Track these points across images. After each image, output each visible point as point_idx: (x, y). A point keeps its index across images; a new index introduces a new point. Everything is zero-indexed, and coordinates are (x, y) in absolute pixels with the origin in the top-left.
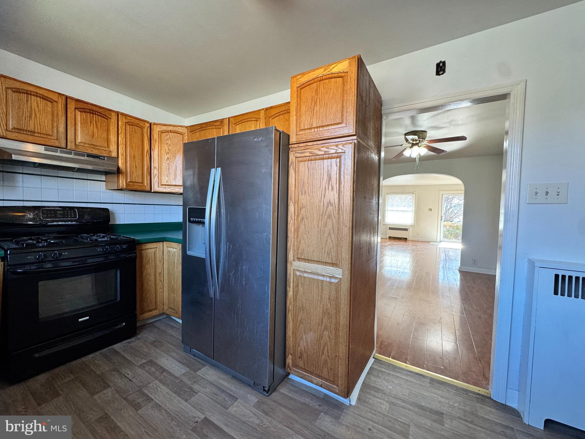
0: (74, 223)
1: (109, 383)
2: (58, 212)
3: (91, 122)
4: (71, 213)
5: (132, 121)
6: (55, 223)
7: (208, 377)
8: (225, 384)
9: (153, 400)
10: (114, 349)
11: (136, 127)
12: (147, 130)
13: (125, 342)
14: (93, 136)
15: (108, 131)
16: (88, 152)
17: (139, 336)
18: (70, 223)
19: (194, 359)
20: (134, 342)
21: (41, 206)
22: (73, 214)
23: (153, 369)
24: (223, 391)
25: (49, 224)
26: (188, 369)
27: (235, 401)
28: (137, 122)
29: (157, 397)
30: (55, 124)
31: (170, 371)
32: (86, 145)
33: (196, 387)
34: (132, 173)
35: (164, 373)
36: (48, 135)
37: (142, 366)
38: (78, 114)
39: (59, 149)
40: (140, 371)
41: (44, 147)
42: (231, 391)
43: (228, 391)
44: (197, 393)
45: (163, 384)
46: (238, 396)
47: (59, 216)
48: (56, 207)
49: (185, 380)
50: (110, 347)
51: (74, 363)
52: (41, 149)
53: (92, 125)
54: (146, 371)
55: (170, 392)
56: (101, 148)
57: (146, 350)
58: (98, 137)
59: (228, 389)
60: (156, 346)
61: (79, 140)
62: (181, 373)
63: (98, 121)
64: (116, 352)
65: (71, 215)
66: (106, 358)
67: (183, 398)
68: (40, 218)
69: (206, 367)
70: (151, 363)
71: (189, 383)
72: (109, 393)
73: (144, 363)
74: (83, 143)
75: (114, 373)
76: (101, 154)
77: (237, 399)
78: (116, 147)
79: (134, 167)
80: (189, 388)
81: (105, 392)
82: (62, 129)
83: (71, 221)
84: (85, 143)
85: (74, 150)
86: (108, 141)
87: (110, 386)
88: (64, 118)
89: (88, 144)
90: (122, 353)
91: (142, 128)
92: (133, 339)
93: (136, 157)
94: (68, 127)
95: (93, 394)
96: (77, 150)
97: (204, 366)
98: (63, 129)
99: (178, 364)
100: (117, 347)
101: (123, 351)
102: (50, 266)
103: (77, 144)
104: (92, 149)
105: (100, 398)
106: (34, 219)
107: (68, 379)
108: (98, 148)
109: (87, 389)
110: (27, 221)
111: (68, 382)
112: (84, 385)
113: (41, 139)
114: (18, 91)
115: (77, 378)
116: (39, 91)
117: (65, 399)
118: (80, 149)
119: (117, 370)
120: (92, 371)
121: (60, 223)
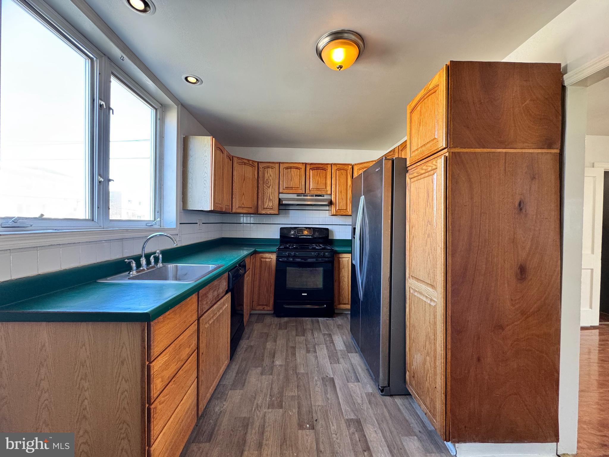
0: (310, 237)
1: (305, 334)
3: (317, 175)
5: (340, 167)
6: (302, 237)
7: (352, 360)
8: (360, 370)
9: (316, 353)
10: (318, 320)
11: (342, 171)
12: (350, 171)
13: (325, 318)
14: (318, 183)
15: (326, 178)
16: (316, 193)
17: (334, 319)
18: (308, 236)
19: (353, 346)
20: (330, 321)
21: (297, 227)
22: (310, 232)
23: (328, 339)
24: (355, 373)
25: (300, 237)
26: (345, 349)
27: (357, 382)
28: (343, 166)
29: (319, 352)
30: (301, 181)
31: (335, 344)
33: (341, 360)
34: (339, 203)
35: (331, 344)
36: (298, 187)
37: (324, 335)
38: (311, 171)
39: (302, 195)
40: (321, 336)
42: (360, 376)
43: (358, 375)
44: (339, 364)
45: (327, 349)
46: (361, 381)
48: (303, 228)
49: (339, 354)
50: (317, 318)
51: (299, 318)
52: (295, 196)
53: (318, 177)
54: (324, 338)
55: (327, 355)
56: (322, 189)
57: (332, 328)
58: (321, 183)
59: (359, 373)
60: (338, 328)
61: (311, 187)
62: (339, 349)
63: (321, 173)
64: (318, 322)
66: (312, 322)
67: (330, 362)
68: (296, 234)
69: (357, 354)
70: (330, 335)
71: (340, 356)
72: (302, 338)
73: (326, 334)
75: (310, 331)
76: (322, 193)
77: (359, 381)
78: (330, 187)
79: (341, 199)
80: (337, 359)
81: (301, 337)
82: (303, 183)
84: (314, 189)
85: (309, 194)
86: (326, 184)
87: (304, 336)
88: (304, 177)
89: (316, 189)
90: (320, 324)
91: (346, 170)
92: (331, 319)
93: (342, 192)
94: (307, 181)
95: (297, 335)
97: (356, 352)
99: (342, 343)
100: (320, 319)
101: (321, 323)
102: (291, 259)
103: (310, 189)
104: (317, 191)
105: (298, 339)
106: (294, 234)
107: (293, 324)
108: (320, 190)
109: (296, 332)
110: (291, 235)
111: (292, 326)
112: (296, 330)
113: (295, 190)
114: (287, 168)
115: (296, 325)
116: (295, 165)
117: (287, 332)
118: (312, 192)
119: (313, 331)
120: (303, 325)
121: (304, 237)
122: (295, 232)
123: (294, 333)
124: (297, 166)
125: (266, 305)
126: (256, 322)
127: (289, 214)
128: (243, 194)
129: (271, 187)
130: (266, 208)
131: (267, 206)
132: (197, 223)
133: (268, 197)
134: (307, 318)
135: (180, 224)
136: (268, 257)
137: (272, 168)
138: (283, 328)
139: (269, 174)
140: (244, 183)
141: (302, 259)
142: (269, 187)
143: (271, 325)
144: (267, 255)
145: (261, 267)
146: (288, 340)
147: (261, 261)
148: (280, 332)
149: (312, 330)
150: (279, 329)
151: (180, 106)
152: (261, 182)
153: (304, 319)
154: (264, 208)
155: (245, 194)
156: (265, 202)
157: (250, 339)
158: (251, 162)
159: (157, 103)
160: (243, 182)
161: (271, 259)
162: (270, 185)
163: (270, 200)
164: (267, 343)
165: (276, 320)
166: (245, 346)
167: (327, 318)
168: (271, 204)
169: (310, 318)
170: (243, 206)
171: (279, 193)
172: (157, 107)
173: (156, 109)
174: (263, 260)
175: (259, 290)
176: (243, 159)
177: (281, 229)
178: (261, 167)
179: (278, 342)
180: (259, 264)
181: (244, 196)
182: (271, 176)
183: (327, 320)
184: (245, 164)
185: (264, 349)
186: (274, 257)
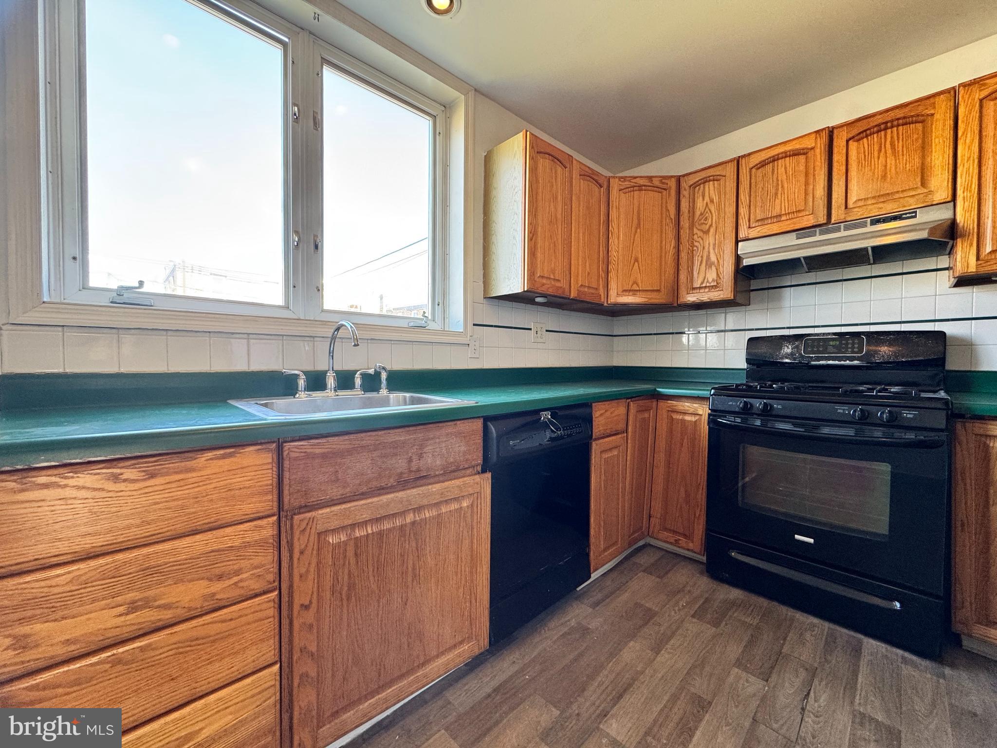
0: (856, 362)
2: (831, 343)
3: (880, 151)
4: (853, 344)
6: (822, 362)
10: (860, 642)
13: (900, 652)
14: (884, 177)
16: (873, 215)
18: (848, 362)
21: (805, 334)
22: (856, 346)
25: (813, 363)
30: (811, 187)
32: (869, 202)
36: (799, 211)
37: (861, 719)
39: (818, 230)
40: (844, 718)
41: (794, 234)
47: (830, 349)
48: (829, 334)
52: (790, 240)
53: (882, 154)
56: (905, 194)
57: (921, 707)
58: (897, 173)
60: (956, 723)
61: (852, 199)
63: (898, 139)
64: (857, 651)
65: (853, 348)
66: (827, 643)
68: (801, 354)
70: (891, 736)
72: (753, 685)
73: (873, 718)
74: (861, 200)
75: (803, 674)
76: (904, 206)
78: (947, 175)
81: (752, 679)
82: (820, 191)
83: (852, 359)
84: (866, 199)
85: (844, 220)
86: (923, 171)
87: (767, 681)
89: (874, 198)
92: (925, 663)
94: (834, 181)
95: (738, 663)
96: (849, 219)
98: (822, 190)
100: (871, 645)
101: (870, 663)
102: (758, 423)
103: (850, 205)
104: (881, 205)
105: (738, 678)
106: (792, 354)
107: (748, 620)
108: (897, 196)
109: (743, 652)
110: (782, 358)
111: (744, 623)
112: (751, 643)
113: (789, 222)
114: (763, 164)
115: (758, 628)
116: (788, 148)
117: (714, 637)
118: (857, 214)
119: (814, 676)
120: (785, 639)
121: (831, 362)
122: (797, 347)
123: (734, 650)
124: (798, 146)
125: (685, 536)
126: (644, 571)
127: (779, 299)
128: (636, 260)
129: (712, 230)
130: (700, 288)
131: (702, 283)
132: (530, 329)
133: (705, 258)
134: (816, 621)
135: (474, 325)
136: (691, 411)
137: (717, 180)
138: (709, 616)
139: (707, 199)
140: (638, 235)
141: (794, 425)
142: (707, 232)
143: (679, 592)
144: (687, 405)
145: (671, 431)
146: (699, 665)
147: (672, 419)
148: (693, 627)
149: (813, 673)
150: (693, 616)
151: (472, 94)
152: (685, 223)
153: (799, 616)
154: (694, 289)
155: (640, 260)
156: (695, 274)
157: (597, 608)
158: (656, 182)
159: (434, 104)
160: (636, 232)
161: (697, 418)
162: (711, 226)
163: (709, 265)
164: (632, 644)
165: (704, 583)
166: (573, 623)
167: (907, 655)
168: (712, 275)
169: (827, 625)
170: (635, 287)
171: (737, 242)
172: (435, 114)
173: (434, 117)
174: (675, 416)
175: (666, 489)
176: (635, 178)
177: (751, 340)
178: (687, 187)
179: (664, 657)
180: (665, 426)
181: (636, 263)
182: (712, 201)
183: (905, 660)
184: (640, 188)
185: (612, 655)
186: (704, 410)
